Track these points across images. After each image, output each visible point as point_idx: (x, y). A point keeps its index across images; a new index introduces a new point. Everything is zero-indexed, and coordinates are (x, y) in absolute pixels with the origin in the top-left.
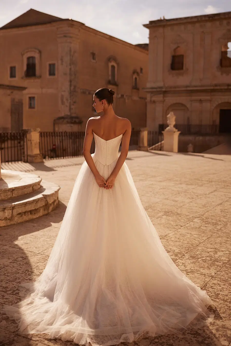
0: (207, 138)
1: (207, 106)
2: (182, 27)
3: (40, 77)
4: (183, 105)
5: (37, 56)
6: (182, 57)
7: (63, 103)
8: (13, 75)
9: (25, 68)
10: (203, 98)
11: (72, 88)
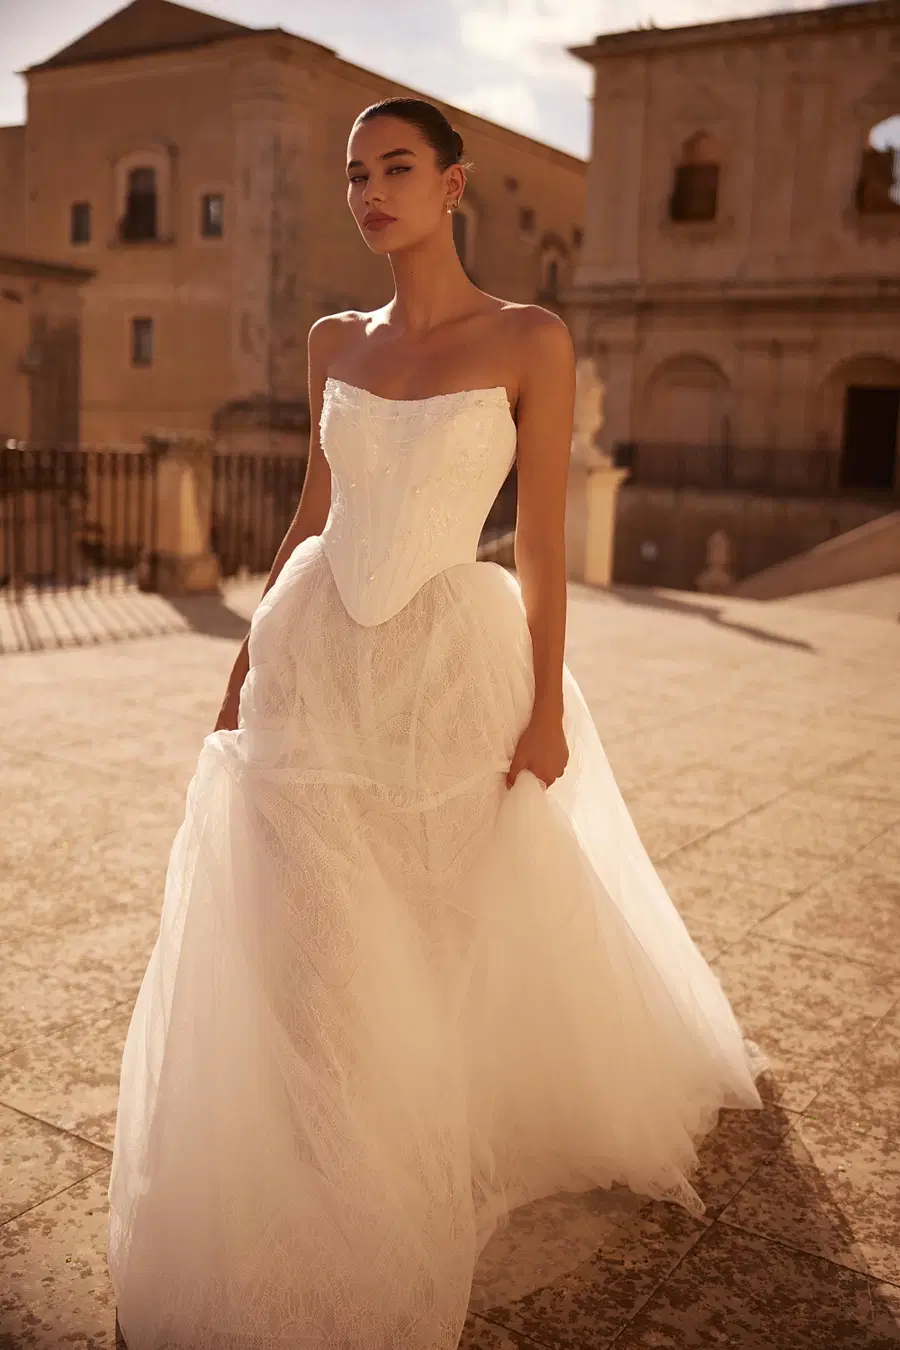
0: (795, 508)
1: (799, 369)
2: (718, 57)
3: (171, 242)
4: (708, 363)
5: (160, 163)
6: (713, 170)
7: (246, 344)
8: (80, 234)
9: (121, 209)
10: (783, 334)
11: (281, 283)
